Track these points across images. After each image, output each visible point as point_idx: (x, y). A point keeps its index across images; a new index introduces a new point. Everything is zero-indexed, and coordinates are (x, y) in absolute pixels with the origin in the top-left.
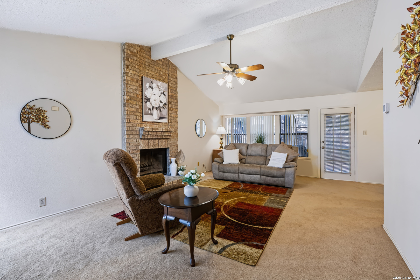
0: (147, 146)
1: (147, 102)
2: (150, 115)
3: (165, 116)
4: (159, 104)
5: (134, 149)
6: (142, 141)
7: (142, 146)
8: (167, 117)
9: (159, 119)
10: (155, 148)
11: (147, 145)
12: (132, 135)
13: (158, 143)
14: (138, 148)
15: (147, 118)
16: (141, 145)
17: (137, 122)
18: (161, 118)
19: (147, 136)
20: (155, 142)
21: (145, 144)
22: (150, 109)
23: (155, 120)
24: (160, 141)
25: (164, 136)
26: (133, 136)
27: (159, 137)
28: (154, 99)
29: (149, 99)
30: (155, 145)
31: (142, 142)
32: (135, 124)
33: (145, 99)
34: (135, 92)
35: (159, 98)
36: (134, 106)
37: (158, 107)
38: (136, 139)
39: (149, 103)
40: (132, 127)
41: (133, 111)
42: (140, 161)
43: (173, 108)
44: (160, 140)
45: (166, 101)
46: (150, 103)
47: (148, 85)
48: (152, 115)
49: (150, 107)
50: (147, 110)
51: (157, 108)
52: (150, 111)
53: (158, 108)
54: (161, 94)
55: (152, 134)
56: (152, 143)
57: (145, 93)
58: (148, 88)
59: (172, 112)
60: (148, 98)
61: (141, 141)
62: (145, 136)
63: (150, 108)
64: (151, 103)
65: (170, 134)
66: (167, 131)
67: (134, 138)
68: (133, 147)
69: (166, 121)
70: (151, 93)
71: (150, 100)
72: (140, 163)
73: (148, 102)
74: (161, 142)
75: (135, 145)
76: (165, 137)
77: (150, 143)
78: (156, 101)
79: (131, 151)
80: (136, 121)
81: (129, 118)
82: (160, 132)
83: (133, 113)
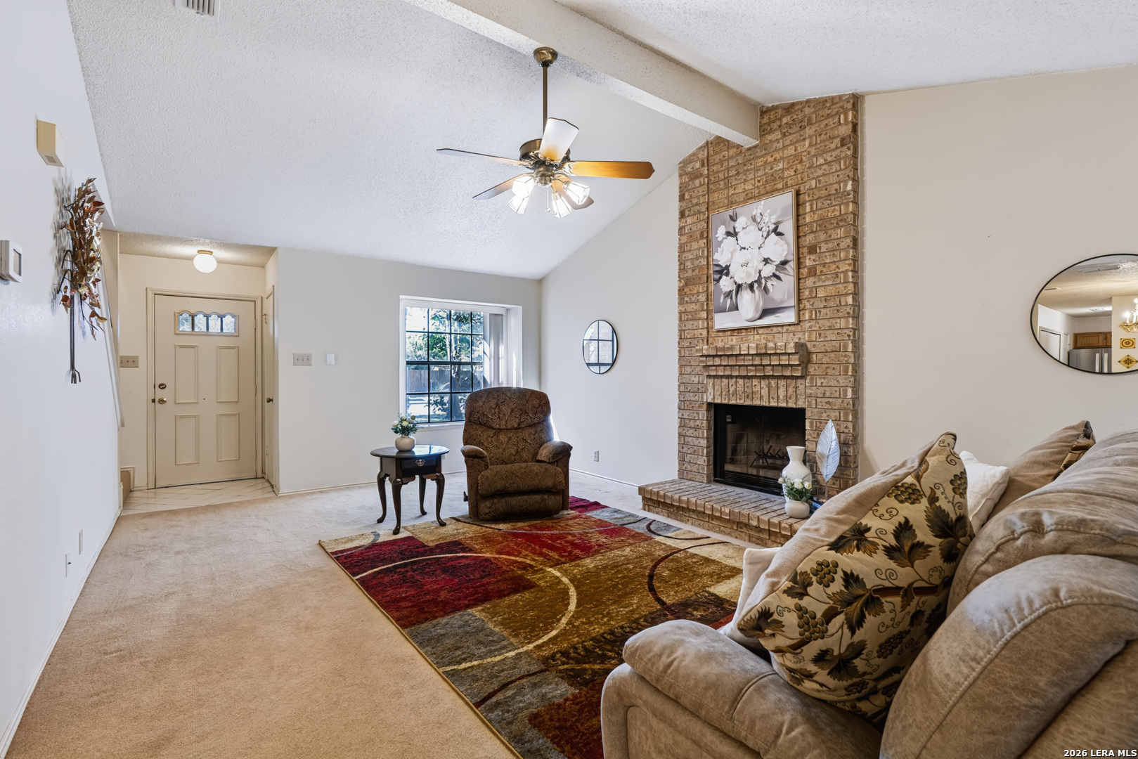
0: (723, 396)
1: (720, 278)
2: (730, 310)
3: (782, 302)
4: (760, 272)
5: (693, 399)
6: (711, 381)
7: (712, 394)
8: (792, 302)
9: (760, 318)
10: (748, 403)
11: (724, 393)
12: (689, 367)
13: (758, 388)
14: (702, 398)
15: (722, 321)
16: (710, 390)
17: (701, 334)
18: (766, 312)
19: (714, 368)
20: (748, 387)
21: (718, 390)
22: (729, 294)
23: (748, 321)
24: (764, 383)
25: (769, 368)
26: (691, 370)
27: (751, 371)
28: (742, 261)
29: (727, 267)
30: (751, 395)
31: (711, 384)
32: (697, 340)
33: (716, 271)
34: (696, 263)
35: (760, 254)
36: (693, 299)
37: (756, 281)
38: (697, 377)
39: (726, 280)
40: (689, 349)
41: (692, 310)
42: (705, 431)
43: (824, 265)
44: (767, 381)
45: (786, 253)
46: (728, 278)
47: (721, 231)
48: (736, 308)
49: (728, 290)
50: (721, 301)
51: (751, 287)
52: (729, 301)
53: (756, 285)
54: (766, 238)
55: (723, 364)
56: (740, 389)
57: (714, 258)
58: (724, 239)
59: (820, 279)
60: (724, 266)
61: (709, 380)
62: (711, 368)
63: (731, 292)
64: (731, 278)
65: (785, 360)
66: (763, 351)
67: (694, 373)
68: (691, 394)
69: (789, 317)
70: (731, 249)
71: (728, 270)
72: (705, 435)
73: (724, 277)
74: (769, 386)
75: (696, 389)
76: (773, 370)
77: (732, 389)
78: (749, 265)
79: (688, 403)
80: (697, 333)
81: (684, 328)
82: (747, 358)
83: (692, 316)
